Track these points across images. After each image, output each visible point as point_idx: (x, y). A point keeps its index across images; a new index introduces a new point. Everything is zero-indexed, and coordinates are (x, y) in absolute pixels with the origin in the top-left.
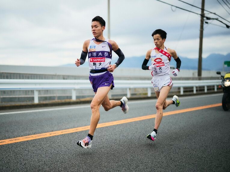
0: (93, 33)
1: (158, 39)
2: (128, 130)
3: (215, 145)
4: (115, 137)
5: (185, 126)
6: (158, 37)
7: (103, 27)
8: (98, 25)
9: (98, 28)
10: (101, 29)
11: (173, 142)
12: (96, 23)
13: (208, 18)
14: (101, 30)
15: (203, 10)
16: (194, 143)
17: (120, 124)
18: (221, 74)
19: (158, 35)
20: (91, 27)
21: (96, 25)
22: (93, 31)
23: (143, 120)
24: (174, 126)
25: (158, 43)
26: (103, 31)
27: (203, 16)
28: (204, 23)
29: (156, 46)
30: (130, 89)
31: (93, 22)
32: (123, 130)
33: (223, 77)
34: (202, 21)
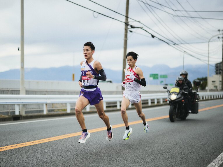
0: (85, 55)
1: (130, 60)
2: (43, 152)
3: (139, 165)
4: (28, 160)
5: (106, 145)
6: (131, 58)
7: (93, 51)
8: (89, 49)
9: (89, 52)
10: (92, 52)
11: (93, 163)
12: (87, 47)
13: (132, 27)
14: (91, 54)
15: (127, 17)
16: (116, 164)
17: (34, 145)
18: (168, 88)
19: (130, 57)
20: (83, 51)
21: (87, 49)
22: (85, 54)
23: (60, 140)
24: (95, 146)
25: (131, 63)
26: (92, 54)
27: (127, 24)
28: (128, 31)
29: (129, 66)
30: (46, 104)
31: (85, 47)
32: (37, 151)
33: (169, 91)
34: (126, 30)
